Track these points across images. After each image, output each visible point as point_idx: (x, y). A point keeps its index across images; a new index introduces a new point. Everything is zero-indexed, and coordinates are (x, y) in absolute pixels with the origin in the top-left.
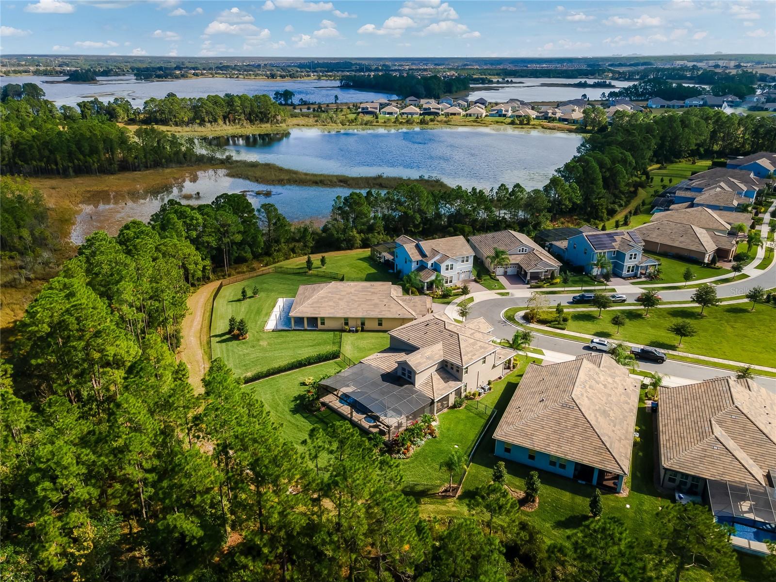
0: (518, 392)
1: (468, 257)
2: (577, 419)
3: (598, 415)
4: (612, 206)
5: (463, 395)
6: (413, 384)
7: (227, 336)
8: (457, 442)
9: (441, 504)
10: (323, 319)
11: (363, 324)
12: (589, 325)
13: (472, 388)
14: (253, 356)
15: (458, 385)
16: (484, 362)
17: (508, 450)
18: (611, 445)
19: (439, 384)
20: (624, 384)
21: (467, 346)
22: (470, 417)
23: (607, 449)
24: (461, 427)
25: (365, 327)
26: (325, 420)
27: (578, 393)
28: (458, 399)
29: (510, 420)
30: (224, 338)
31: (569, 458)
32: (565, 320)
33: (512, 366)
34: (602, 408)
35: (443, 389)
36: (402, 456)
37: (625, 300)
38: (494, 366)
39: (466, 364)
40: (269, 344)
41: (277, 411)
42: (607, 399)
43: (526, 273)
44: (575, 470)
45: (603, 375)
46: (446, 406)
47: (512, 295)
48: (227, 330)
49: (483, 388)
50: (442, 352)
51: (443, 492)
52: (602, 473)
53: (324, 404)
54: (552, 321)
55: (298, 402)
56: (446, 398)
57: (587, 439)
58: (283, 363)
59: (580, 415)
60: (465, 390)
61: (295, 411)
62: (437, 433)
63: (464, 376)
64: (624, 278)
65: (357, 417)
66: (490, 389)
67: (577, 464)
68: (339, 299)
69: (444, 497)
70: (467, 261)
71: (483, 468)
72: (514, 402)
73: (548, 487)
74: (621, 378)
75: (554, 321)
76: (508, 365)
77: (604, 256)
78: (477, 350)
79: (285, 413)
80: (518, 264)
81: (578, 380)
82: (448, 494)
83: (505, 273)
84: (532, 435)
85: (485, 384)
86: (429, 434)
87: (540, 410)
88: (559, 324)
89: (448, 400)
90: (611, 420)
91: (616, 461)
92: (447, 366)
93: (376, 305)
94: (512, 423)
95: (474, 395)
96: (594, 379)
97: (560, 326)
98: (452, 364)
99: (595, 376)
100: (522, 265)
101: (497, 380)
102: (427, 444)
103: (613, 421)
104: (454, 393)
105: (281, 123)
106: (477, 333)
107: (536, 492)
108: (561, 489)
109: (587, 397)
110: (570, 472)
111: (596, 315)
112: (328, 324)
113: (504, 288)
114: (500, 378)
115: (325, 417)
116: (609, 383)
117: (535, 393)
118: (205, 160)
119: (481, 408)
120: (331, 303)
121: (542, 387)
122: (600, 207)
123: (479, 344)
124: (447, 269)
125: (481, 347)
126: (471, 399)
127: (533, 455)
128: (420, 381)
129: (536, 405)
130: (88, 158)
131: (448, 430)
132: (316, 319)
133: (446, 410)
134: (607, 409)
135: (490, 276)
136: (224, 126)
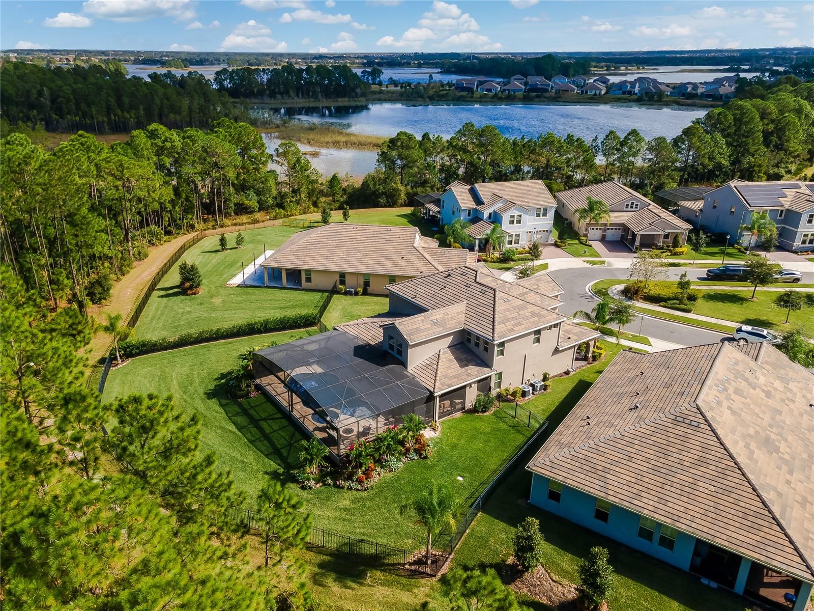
0: (590, 394)
1: (545, 210)
2: (705, 448)
3: (753, 445)
4: (776, 170)
5: (494, 392)
6: (404, 364)
7: (176, 290)
8: (463, 470)
9: (404, 587)
10: (309, 272)
11: (367, 284)
12: (734, 308)
13: (512, 382)
14: (194, 315)
15: (484, 372)
16: (537, 340)
17: (554, 496)
18: (783, 512)
19: (449, 368)
20: (809, 396)
21: (508, 310)
22: (499, 430)
23: (774, 518)
24: (478, 445)
25: (370, 289)
26: (252, 412)
27: (710, 398)
28: (482, 398)
29: (564, 440)
30: (171, 291)
31: (683, 528)
32: (692, 298)
33: (590, 355)
34: (762, 434)
35: (455, 377)
36: (355, 485)
37: (797, 280)
38: (556, 351)
39: (500, 338)
40: (224, 302)
41: (185, 392)
42: (773, 418)
43: (634, 236)
44: (696, 553)
45: (764, 375)
46: (459, 406)
47: (609, 264)
48: (179, 284)
49: (532, 385)
50: (462, 318)
51: (415, 563)
52: (757, 569)
53: (258, 388)
54: (669, 299)
55: (223, 381)
56: (460, 392)
57: (728, 491)
58: (226, 325)
59: (713, 441)
60: (499, 385)
61: (210, 395)
62: (431, 451)
63: (497, 359)
64: (795, 252)
65: (300, 410)
66: (545, 388)
67: (699, 541)
68: (337, 246)
69: (414, 574)
70: (545, 215)
71: (502, 525)
72: (580, 410)
73: (630, 582)
74: (800, 385)
75: (674, 299)
76: (583, 353)
77: (763, 217)
78: (526, 318)
79: (196, 396)
80: (623, 225)
81: (711, 376)
82: (422, 569)
83: (604, 237)
84: (606, 470)
85: (538, 380)
86: (416, 451)
87: (627, 424)
88: (681, 302)
89: (463, 397)
90: (781, 458)
91: (796, 549)
92: (469, 340)
93: (389, 258)
94: (569, 445)
95: (514, 394)
96: (746, 380)
97: (682, 306)
98: (478, 338)
99: (748, 374)
100: (630, 226)
101: (561, 375)
102: (407, 469)
103: (786, 462)
104: (475, 386)
105: (361, 97)
106: (532, 294)
107: (602, 593)
108: (661, 592)
109: (729, 408)
110: (683, 558)
111: (748, 296)
112: (316, 281)
113: (598, 256)
114: (567, 373)
115: (252, 407)
116: (776, 389)
117: (621, 395)
118: (259, 124)
119: (523, 416)
120: (324, 251)
121: (638, 386)
122: (756, 169)
123: (531, 308)
124: (512, 222)
125: (533, 314)
126: (508, 401)
127: (603, 511)
128: (416, 360)
129: (620, 416)
130: (125, 113)
131: (454, 447)
132: (299, 271)
133: (458, 415)
134: (773, 436)
135: (579, 240)
136: (296, 98)
